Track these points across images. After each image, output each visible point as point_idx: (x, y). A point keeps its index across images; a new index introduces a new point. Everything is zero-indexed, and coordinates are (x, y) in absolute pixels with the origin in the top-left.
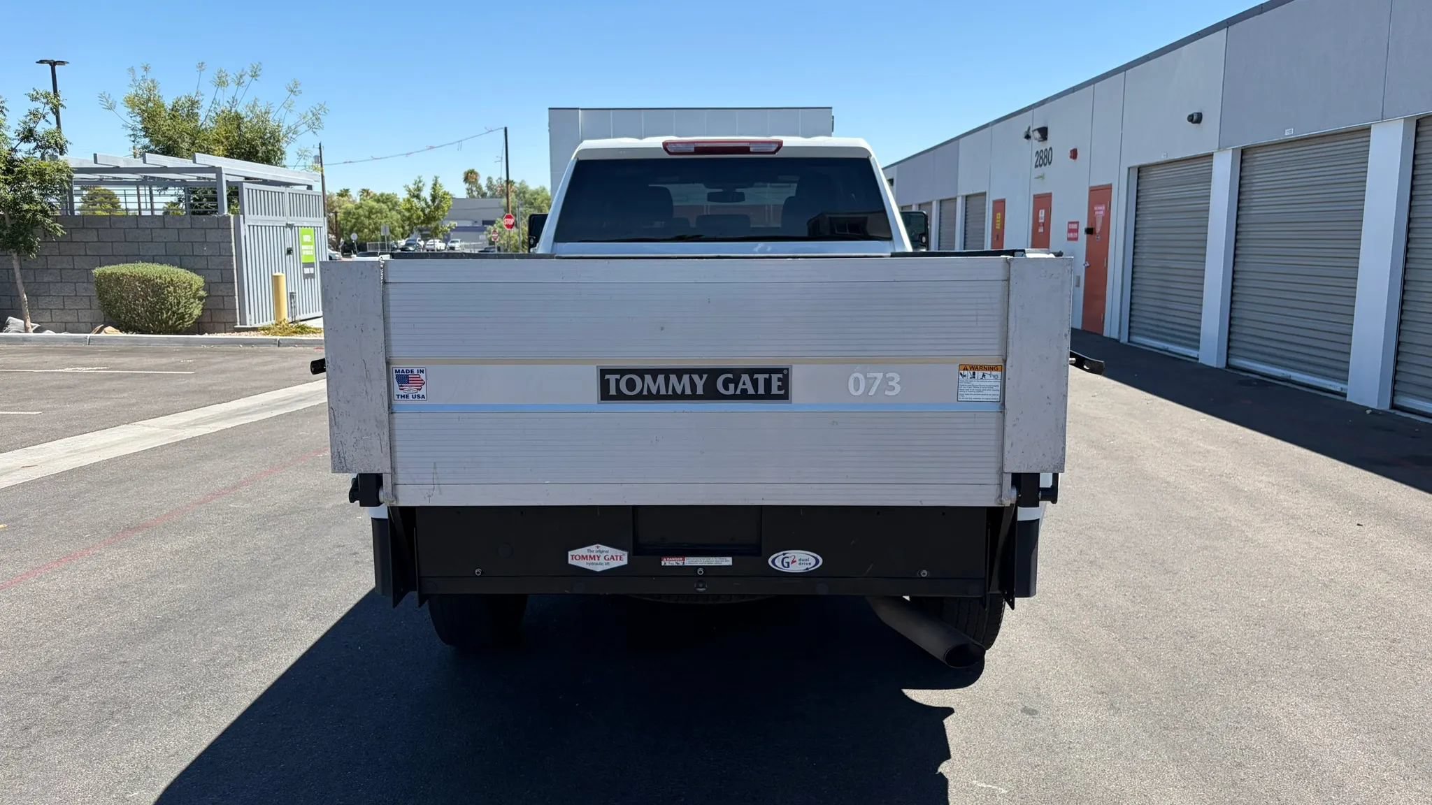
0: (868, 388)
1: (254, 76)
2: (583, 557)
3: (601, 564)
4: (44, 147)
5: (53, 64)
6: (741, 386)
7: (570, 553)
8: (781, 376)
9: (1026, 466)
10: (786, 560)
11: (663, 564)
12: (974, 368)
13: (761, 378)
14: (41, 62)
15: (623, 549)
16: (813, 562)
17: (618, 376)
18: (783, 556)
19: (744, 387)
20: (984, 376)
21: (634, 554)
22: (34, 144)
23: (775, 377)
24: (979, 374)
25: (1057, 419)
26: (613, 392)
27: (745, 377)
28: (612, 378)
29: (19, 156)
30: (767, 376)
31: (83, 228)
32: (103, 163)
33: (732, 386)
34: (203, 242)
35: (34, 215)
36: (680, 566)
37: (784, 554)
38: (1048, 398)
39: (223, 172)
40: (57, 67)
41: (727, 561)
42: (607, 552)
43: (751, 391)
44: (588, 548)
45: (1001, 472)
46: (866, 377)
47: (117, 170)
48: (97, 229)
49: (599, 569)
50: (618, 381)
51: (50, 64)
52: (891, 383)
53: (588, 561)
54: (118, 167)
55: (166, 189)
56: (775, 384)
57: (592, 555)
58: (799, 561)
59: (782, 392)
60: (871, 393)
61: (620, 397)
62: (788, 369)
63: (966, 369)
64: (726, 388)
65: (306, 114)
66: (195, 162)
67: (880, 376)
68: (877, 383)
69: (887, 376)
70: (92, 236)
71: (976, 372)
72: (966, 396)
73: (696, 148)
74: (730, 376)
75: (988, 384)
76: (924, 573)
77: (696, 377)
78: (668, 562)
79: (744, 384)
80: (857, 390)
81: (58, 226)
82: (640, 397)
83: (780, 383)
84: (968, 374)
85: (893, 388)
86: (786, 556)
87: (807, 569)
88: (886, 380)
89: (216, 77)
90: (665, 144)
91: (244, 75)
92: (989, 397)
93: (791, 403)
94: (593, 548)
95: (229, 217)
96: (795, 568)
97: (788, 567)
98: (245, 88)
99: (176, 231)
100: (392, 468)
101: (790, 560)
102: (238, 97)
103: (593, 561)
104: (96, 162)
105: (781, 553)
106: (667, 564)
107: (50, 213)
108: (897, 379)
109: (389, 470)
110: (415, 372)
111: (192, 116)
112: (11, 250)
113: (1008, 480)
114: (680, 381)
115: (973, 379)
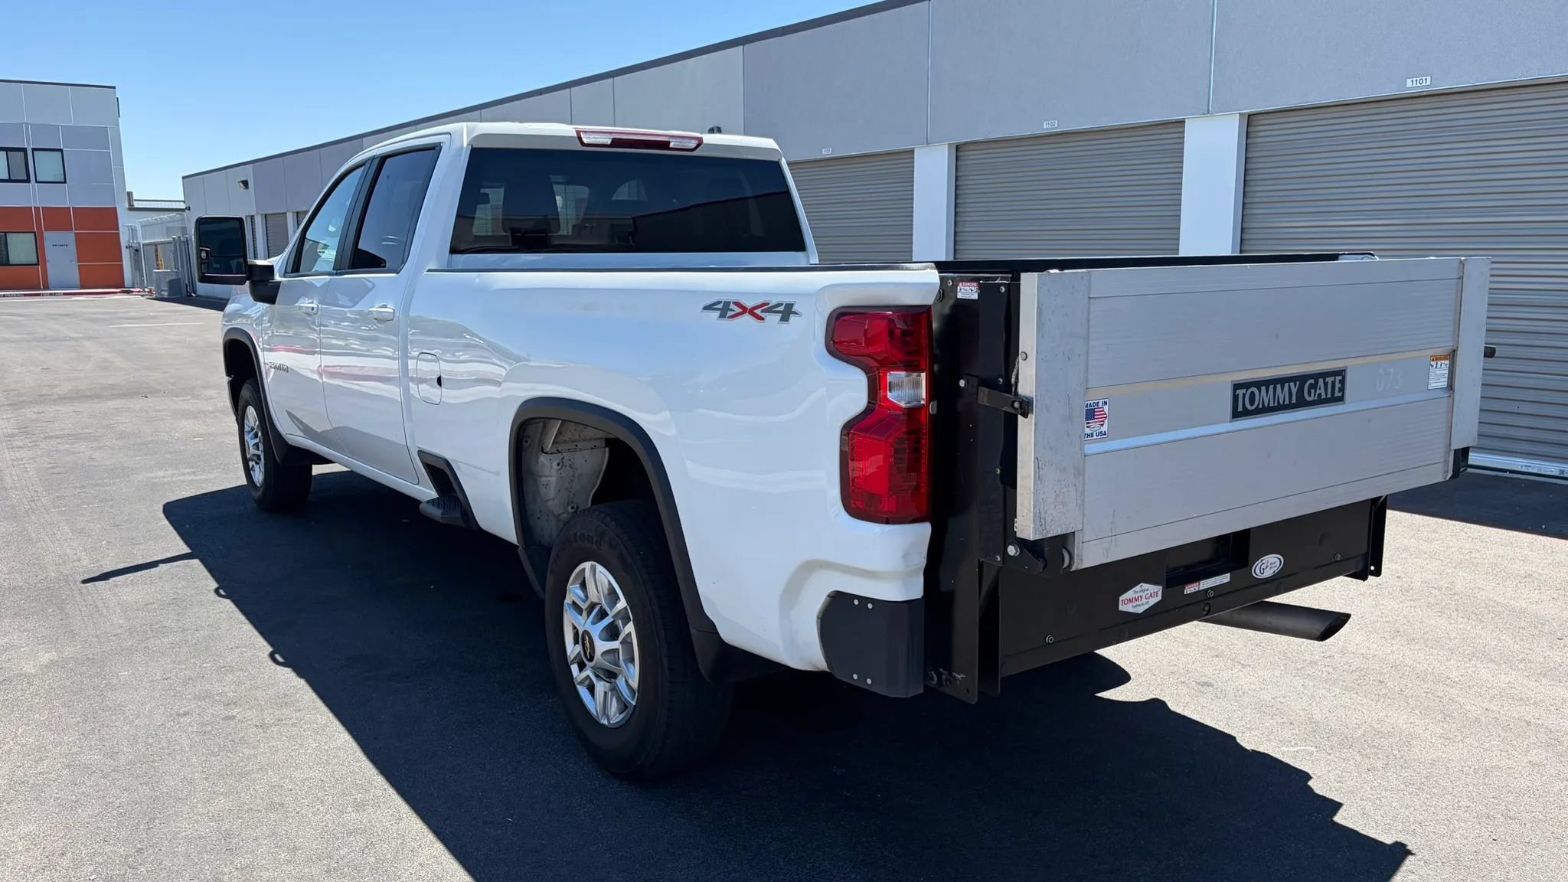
2: (1130, 601)
3: (1142, 604)
6: (1318, 391)
7: (1122, 598)
8: (1341, 377)
10: (1262, 567)
11: (1185, 593)
13: (1330, 380)
15: (1160, 584)
16: (1278, 564)
17: (1244, 391)
18: (1261, 563)
19: (1320, 392)
21: (1167, 588)
23: (1337, 380)
26: (1240, 409)
28: (1240, 393)
30: (1333, 379)
33: (1312, 392)
36: (1198, 592)
41: (1226, 578)
42: (1148, 590)
43: (1323, 396)
44: (1134, 589)
49: (1140, 610)
50: (1244, 395)
53: (1134, 604)
56: (1338, 386)
57: (1137, 596)
58: (1270, 565)
59: (1342, 394)
61: (1245, 413)
62: (1345, 370)
64: (1310, 395)
72: (1432, 385)
74: (1312, 381)
76: (1339, 557)
77: (1291, 385)
78: (1191, 589)
79: (1320, 388)
82: (1256, 412)
83: (1341, 385)
87: (1274, 572)
92: (1442, 384)
94: (1138, 588)
96: (1268, 573)
97: (1264, 573)
100: (1082, 523)
101: (1264, 566)
103: (1137, 603)
105: (1260, 560)
106: (1188, 592)
109: (1081, 526)
110: (1100, 404)
114: (1282, 390)
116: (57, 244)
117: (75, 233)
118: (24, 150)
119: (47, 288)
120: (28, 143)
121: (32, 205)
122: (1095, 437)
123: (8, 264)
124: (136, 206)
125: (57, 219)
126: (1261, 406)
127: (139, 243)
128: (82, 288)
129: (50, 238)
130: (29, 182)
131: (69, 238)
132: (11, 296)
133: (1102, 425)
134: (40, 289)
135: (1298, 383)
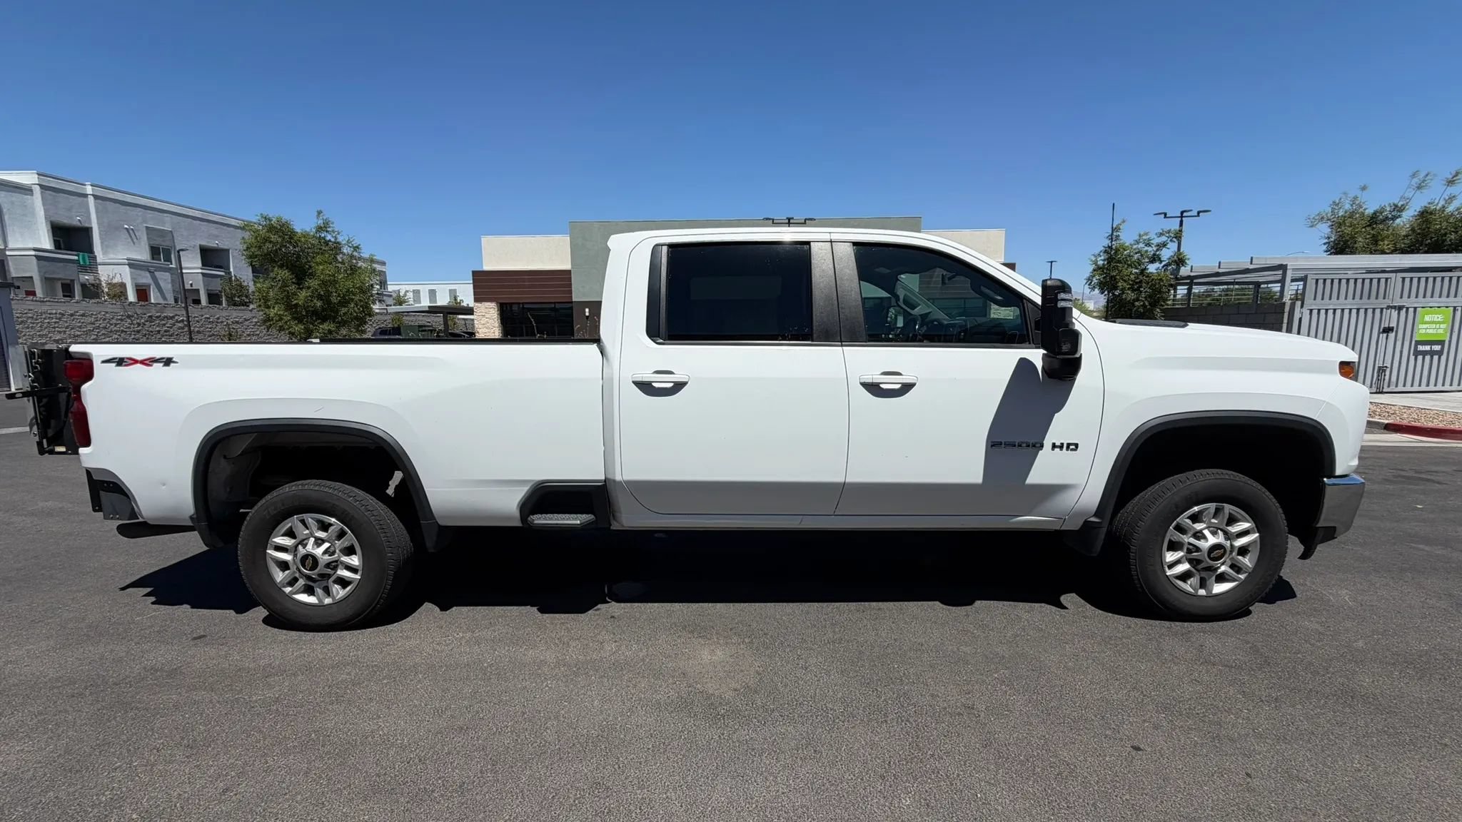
4: (1168, 265)
22: (1160, 264)
29: (1148, 272)
39: (1286, 268)
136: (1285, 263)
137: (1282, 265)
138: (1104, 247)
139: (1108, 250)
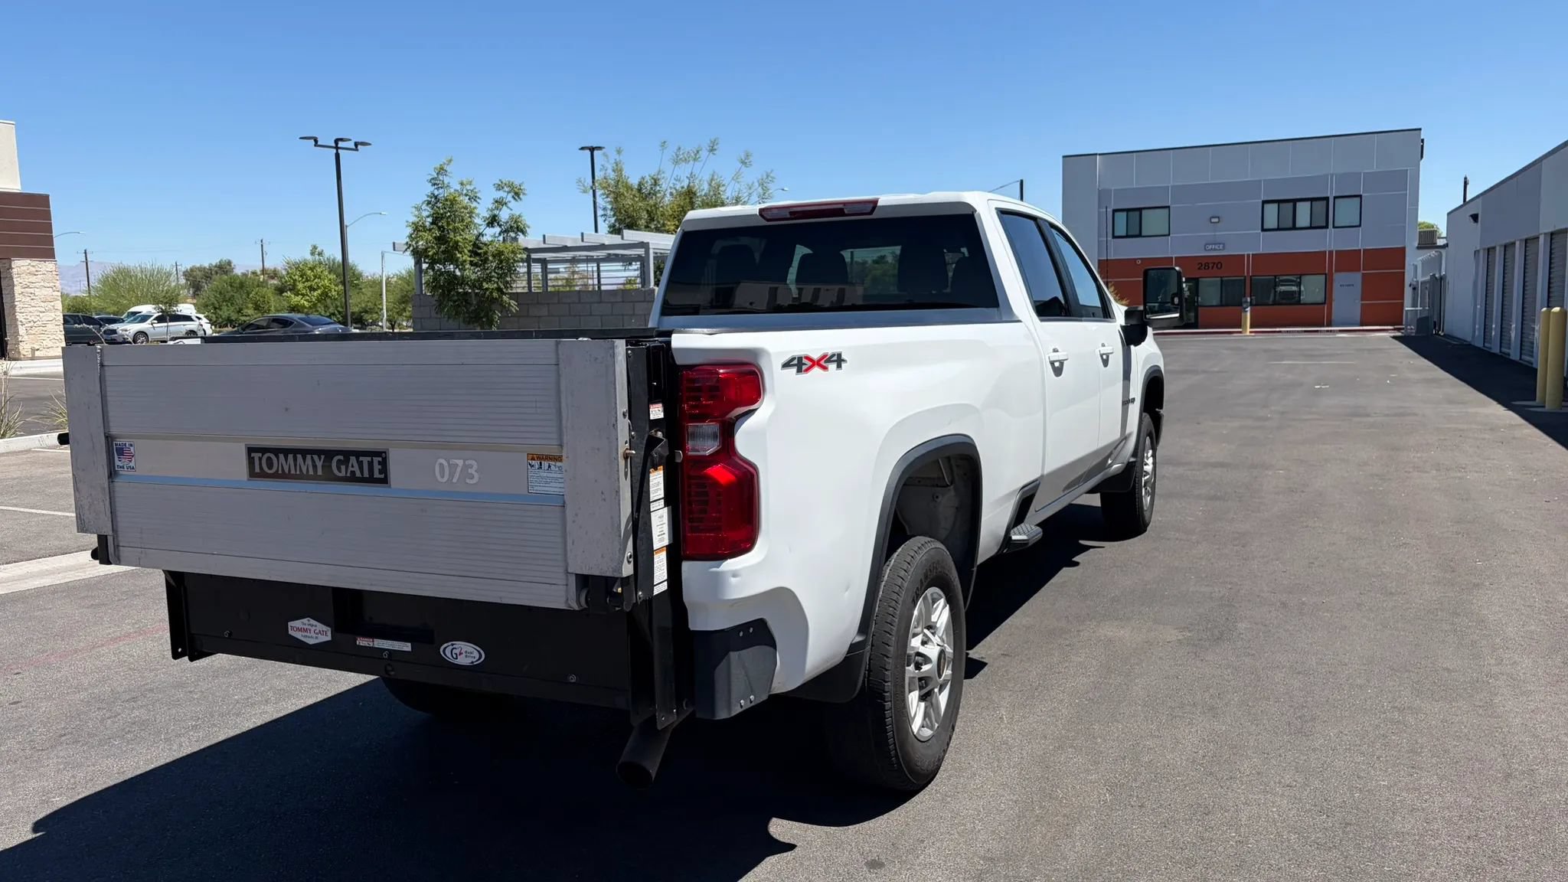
0: (452, 475)
1: (712, 150)
2: (300, 630)
3: (312, 637)
4: (507, 231)
5: (592, 150)
6: (350, 469)
7: (290, 624)
8: (380, 459)
9: (587, 568)
10: (454, 651)
11: (358, 643)
12: (541, 458)
13: (365, 460)
14: (582, 148)
15: (328, 625)
16: (477, 657)
17: (260, 455)
18: (451, 647)
19: (353, 469)
20: (549, 467)
21: (336, 632)
22: (497, 230)
23: (376, 460)
24: (545, 464)
25: (612, 518)
26: (257, 470)
27: (353, 459)
28: (256, 456)
29: (484, 239)
30: (369, 459)
31: (538, 303)
32: (550, 244)
33: (343, 468)
34: (631, 315)
35: (491, 293)
36: (370, 647)
37: (452, 645)
38: (602, 493)
39: (651, 247)
40: (596, 153)
41: (407, 647)
42: (316, 626)
43: (358, 474)
44: (303, 620)
45: (567, 572)
46: (449, 463)
47: (565, 249)
48: (548, 304)
49: (311, 642)
50: (260, 459)
51: (590, 149)
52: (470, 471)
53: (303, 634)
54: (566, 246)
55: (630, 264)
56: (377, 467)
57: (305, 627)
58: (464, 653)
59: (382, 476)
60: (455, 480)
61: (263, 475)
62: (385, 453)
63: (533, 459)
64: (339, 470)
65: (752, 184)
66: (622, 238)
67: (460, 462)
68: (459, 469)
69: (467, 463)
70: (544, 311)
71: (543, 462)
72: (536, 488)
73: (791, 213)
74: (341, 457)
75: (553, 475)
76: (573, 679)
77: (316, 457)
78: (362, 642)
79: (352, 466)
80: (443, 477)
81: (513, 302)
82: (275, 476)
83: (380, 467)
84: (536, 463)
85: (472, 477)
86: (454, 646)
87: (472, 662)
88: (466, 467)
89: (674, 155)
90: (761, 210)
91: (701, 150)
92: (556, 490)
93: (390, 487)
94: (305, 620)
95: (654, 290)
96: (463, 661)
97: (457, 659)
98: (701, 164)
99: (610, 305)
100: (113, 530)
101: (457, 651)
102: (696, 172)
103: (306, 634)
104: (544, 242)
105: (450, 643)
106: (361, 644)
107: (504, 290)
108: (475, 467)
109: (111, 533)
110: (127, 445)
111: (652, 193)
112: (476, 325)
113: (573, 580)
114: (304, 459)
115: (541, 470)
116: (1344, 284)
117: (1363, 274)
118: (1327, 199)
119: (1329, 325)
120: (1332, 193)
121: (1327, 249)
122: (126, 469)
123: (1299, 303)
124: (1438, 244)
125: (1348, 260)
126: (280, 472)
127: (1417, 282)
128: (1362, 325)
129: (1339, 278)
130: (1328, 228)
131: (1356, 278)
132: (1293, 332)
133: (130, 461)
134: (1323, 326)
135: (323, 457)
136: (645, 241)
137: (643, 242)
138: (428, 196)
139: (433, 201)
